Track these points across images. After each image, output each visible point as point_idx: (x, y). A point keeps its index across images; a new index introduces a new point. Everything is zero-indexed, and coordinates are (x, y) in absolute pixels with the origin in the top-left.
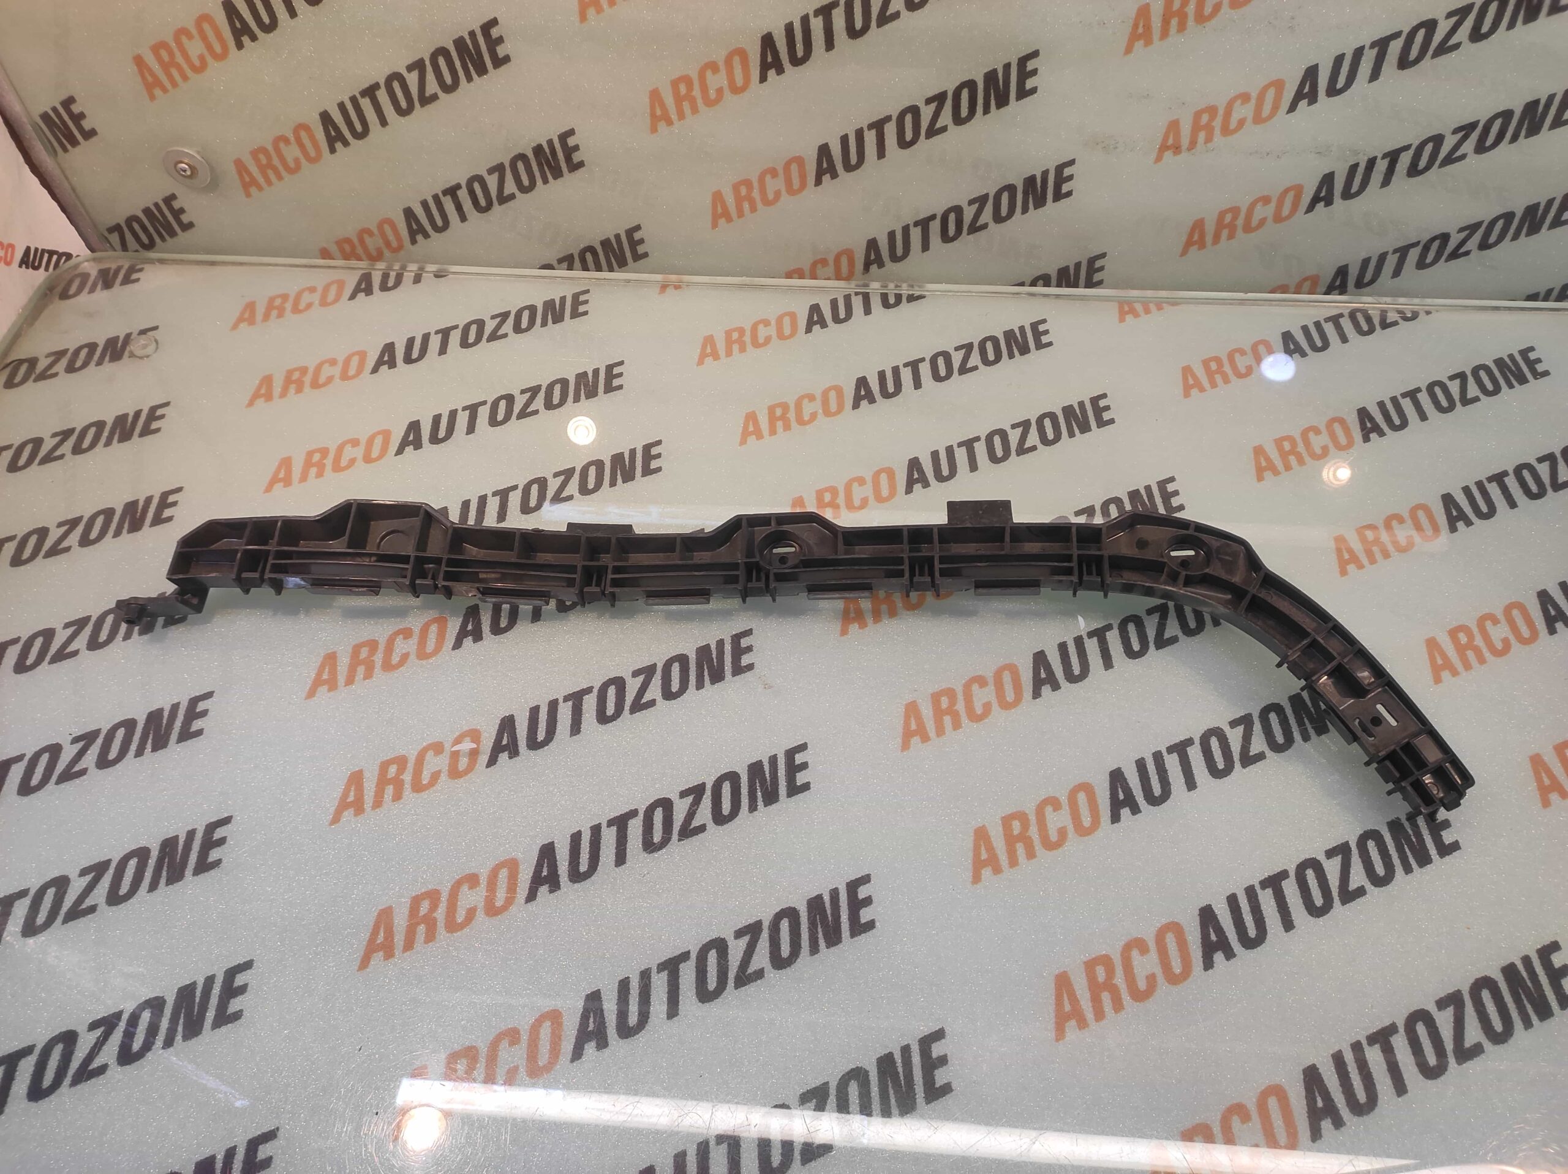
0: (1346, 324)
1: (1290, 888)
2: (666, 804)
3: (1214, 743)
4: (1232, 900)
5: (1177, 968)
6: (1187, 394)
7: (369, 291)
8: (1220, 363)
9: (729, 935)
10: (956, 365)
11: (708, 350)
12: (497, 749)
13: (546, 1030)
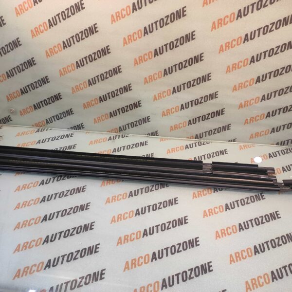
0: (197, 144)
1: (159, 227)
2: (66, 210)
3: (155, 206)
4: (150, 228)
5: (138, 237)
6: (167, 153)
7: (38, 132)
8: (174, 149)
9: (71, 229)
10: (131, 147)
11: (91, 143)
12: (42, 200)
13: (39, 241)
